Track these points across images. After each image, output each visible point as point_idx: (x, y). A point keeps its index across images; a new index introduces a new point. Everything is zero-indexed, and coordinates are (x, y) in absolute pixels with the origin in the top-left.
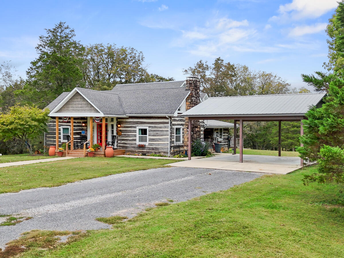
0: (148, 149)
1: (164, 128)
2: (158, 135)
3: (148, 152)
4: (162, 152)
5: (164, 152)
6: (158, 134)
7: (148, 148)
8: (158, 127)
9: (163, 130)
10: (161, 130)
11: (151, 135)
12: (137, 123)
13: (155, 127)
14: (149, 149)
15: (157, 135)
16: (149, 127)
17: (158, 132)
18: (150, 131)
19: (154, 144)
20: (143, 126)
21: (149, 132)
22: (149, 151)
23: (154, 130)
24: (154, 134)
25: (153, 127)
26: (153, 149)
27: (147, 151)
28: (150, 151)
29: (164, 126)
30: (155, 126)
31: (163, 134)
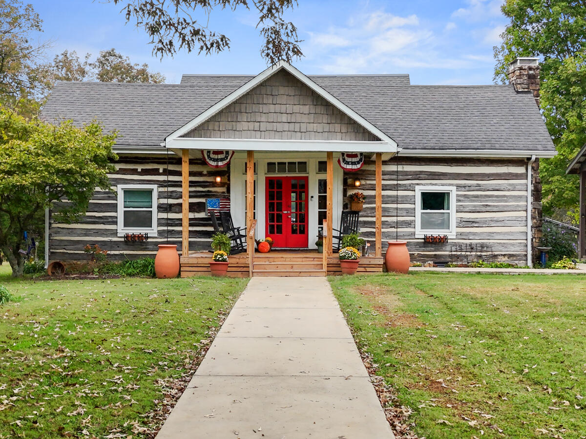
0: (454, 249)
1: (509, 190)
2: (488, 209)
3: (458, 257)
4: (504, 255)
5: (510, 256)
6: (489, 206)
7: (455, 244)
8: (490, 188)
9: (505, 196)
10: (497, 196)
11: (467, 209)
12: (417, 176)
13: (479, 188)
14: (460, 247)
15: (484, 209)
16: (458, 187)
17: (487, 201)
18: (462, 199)
19: (474, 234)
20: (436, 185)
21: (458, 201)
22: (459, 253)
23: (477, 196)
24: (475, 206)
25: (472, 188)
26: (472, 248)
27: (453, 253)
28: (463, 253)
29: (510, 185)
30: (479, 185)
31: (507, 206)
